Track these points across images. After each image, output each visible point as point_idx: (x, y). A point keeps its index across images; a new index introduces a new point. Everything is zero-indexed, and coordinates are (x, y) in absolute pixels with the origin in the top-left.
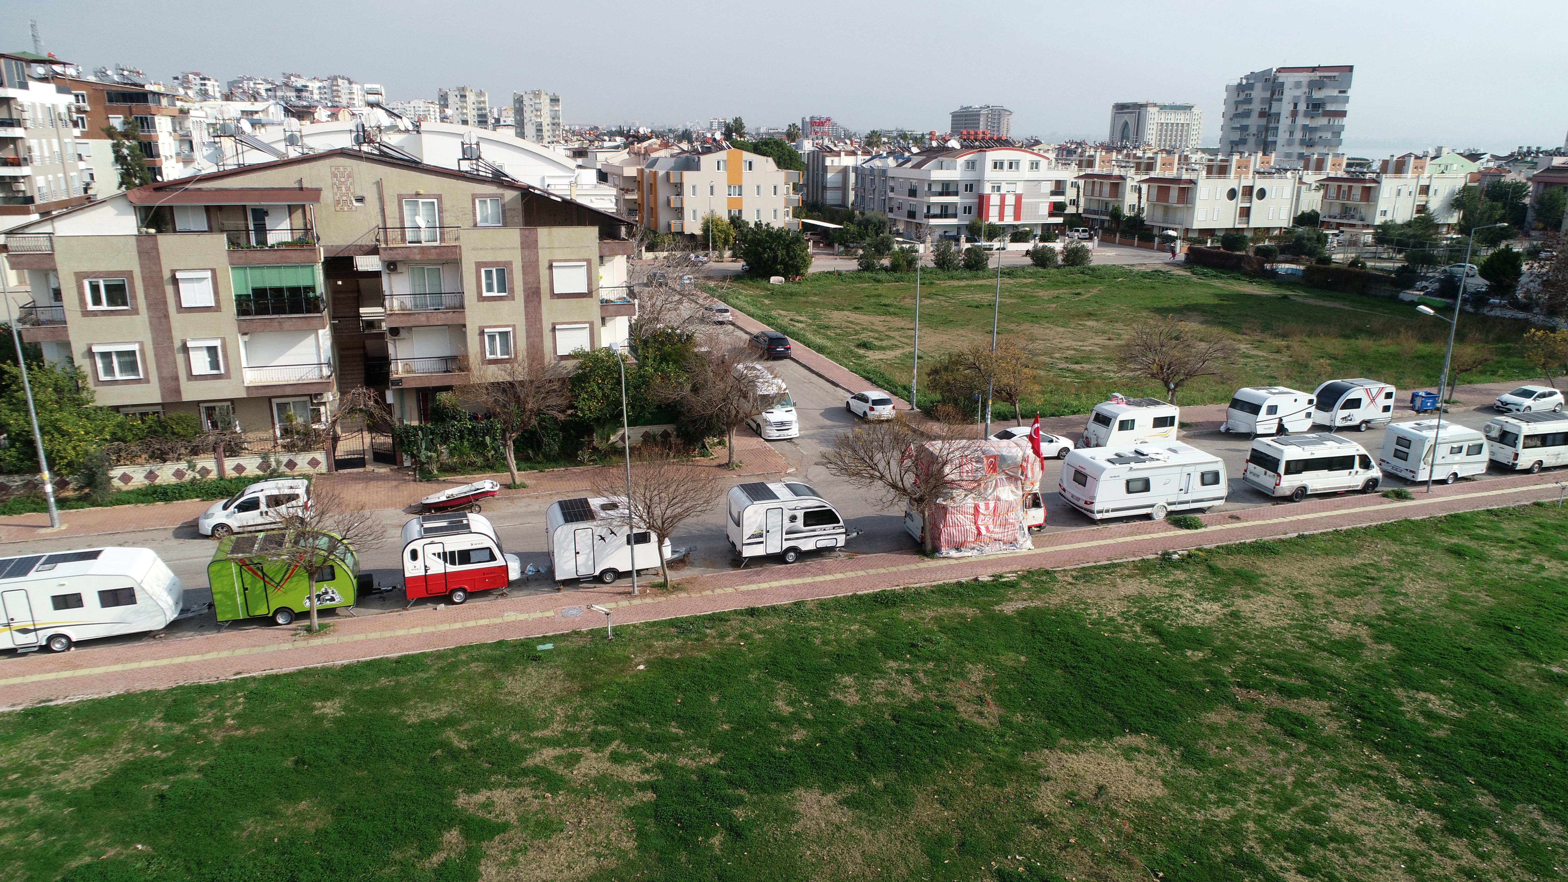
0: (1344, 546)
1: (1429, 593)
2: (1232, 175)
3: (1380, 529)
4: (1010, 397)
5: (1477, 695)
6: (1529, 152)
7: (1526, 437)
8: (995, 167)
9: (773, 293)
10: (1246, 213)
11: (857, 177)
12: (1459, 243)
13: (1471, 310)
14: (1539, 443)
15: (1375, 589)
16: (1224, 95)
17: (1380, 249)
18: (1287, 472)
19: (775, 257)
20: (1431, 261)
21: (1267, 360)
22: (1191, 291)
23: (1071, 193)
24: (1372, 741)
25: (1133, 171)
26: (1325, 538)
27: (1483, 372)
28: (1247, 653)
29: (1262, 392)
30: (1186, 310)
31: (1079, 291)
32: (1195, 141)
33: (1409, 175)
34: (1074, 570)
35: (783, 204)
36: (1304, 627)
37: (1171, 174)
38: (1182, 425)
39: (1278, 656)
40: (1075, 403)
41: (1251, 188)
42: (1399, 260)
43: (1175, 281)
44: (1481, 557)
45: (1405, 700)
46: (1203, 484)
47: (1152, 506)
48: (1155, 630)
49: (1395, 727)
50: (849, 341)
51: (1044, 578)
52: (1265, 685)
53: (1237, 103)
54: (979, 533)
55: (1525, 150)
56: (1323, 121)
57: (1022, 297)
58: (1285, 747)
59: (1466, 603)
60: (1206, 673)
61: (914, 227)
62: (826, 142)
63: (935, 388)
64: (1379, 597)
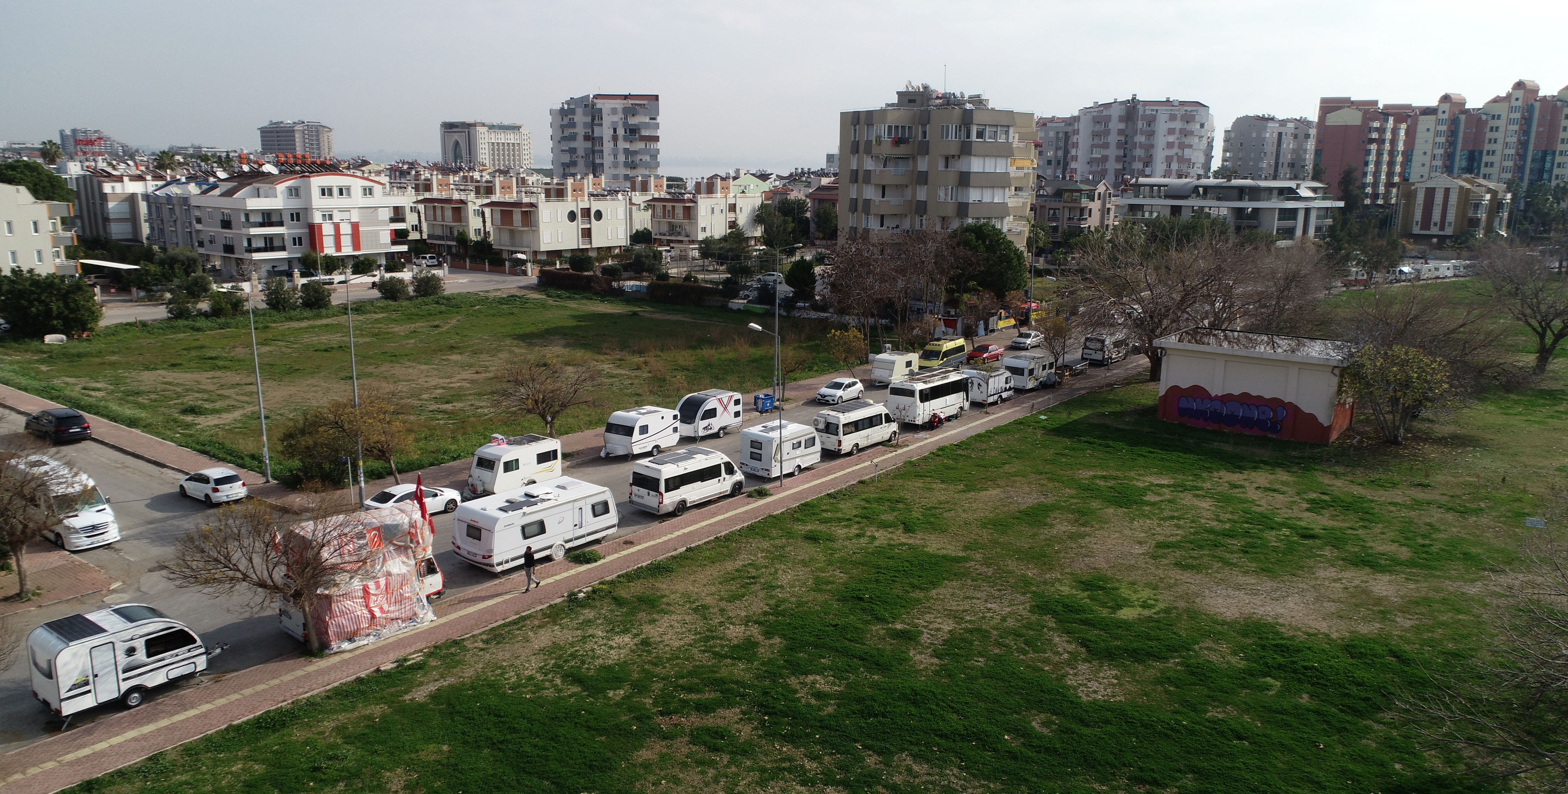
0: (725, 551)
1: (799, 580)
2: (570, 198)
3: (751, 528)
4: (383, 454)
5: (849, 666)
6: (803, 173)
7: (844, 425)
8: (323, 194)
9: (52, 356)
10: (587, 234)
11: (149, 207)
12: (765, 254)
13: (785, 314)
14: (853, 429)
15: (757, 587)
16: (549, 119)
17: (706, 262)
18: (668, 490)
19: (49, 311)
20: (747, 272)
21: (630, 378)
22: (549, 315)
23: (412, 219)
24: (780, 734)
25: (473, 194)
26: (709, 546)
27: (803, 370)
28: (663, 679)
29: (633, 414)
30: (546, 335)
31: (436, 323)
32: (528, 162)
33: (719, 195)
34: (483, 633)
35: (49, 243)
36: (707, 639)
37: (512, 197)
38: (565, 456)
39: (691, 674)
40: (453, 447)
41: (589, 210)
42: (724, 272)
43: (532, 306)
44: (830, 539)
45: (798, 687)
46: (595, 515)
47: (550, 547)
48: (574, 678)
49: (796, 715)
50: (170, 407)
51: (453, 650)
52: (684, 707)
53: (563, 127)
54: (373, 616)
55: (800, 171)
56: (640, 145)
57: (375, 335)
58: (712, 764)
59: (828, 583)
60: (630, 710)
61: (234, 264)
62: (102, 165)
63: (292, 456)
64: (761, 594)
